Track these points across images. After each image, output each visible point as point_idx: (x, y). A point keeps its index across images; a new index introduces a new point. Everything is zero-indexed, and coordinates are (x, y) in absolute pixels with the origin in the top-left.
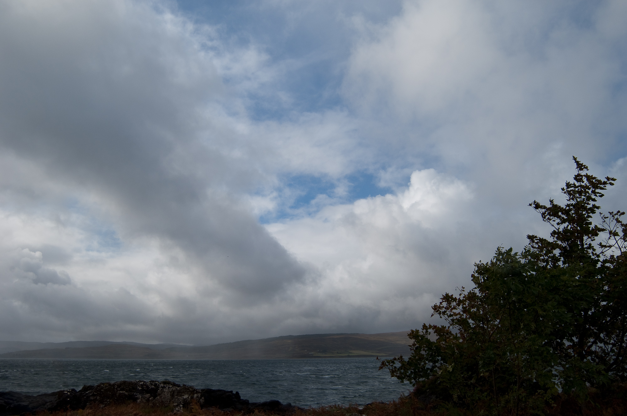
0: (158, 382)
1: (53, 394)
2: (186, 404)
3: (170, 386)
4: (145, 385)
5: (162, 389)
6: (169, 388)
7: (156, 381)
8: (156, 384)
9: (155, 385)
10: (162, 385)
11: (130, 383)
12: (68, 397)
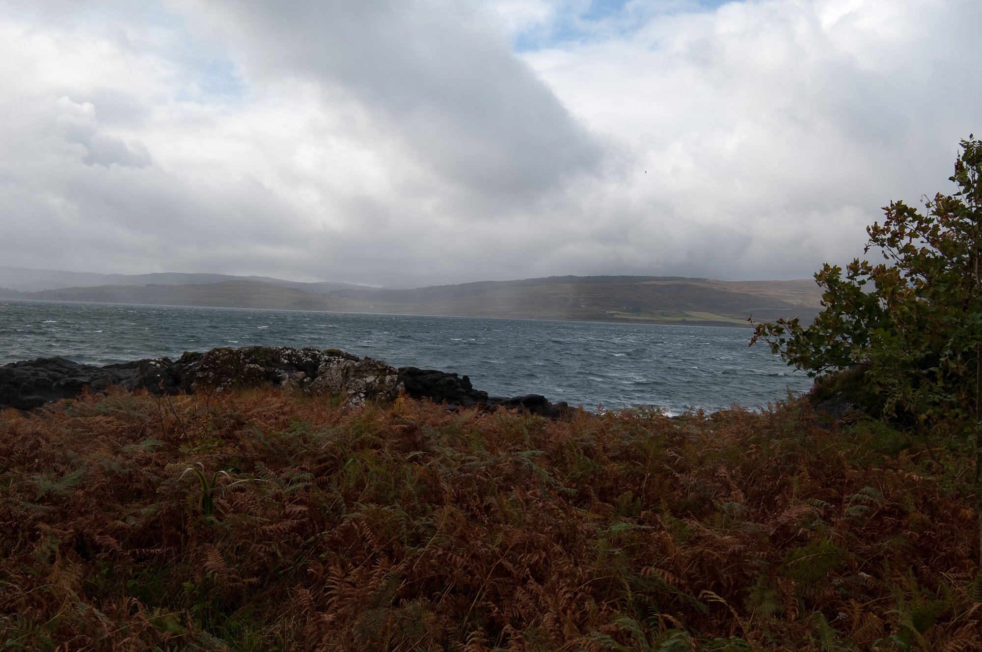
0: (319, 351)
1: (131, 365)
2: (370, 393)
3: (341, 360)
4: (295, 356)
5: (326, 365)
6: (338, 362)
7: (315, 350)
8: (316, 355)
9: (314, 356)
10: (326, 357)
11: (268, 351)
12: (157, 371)
